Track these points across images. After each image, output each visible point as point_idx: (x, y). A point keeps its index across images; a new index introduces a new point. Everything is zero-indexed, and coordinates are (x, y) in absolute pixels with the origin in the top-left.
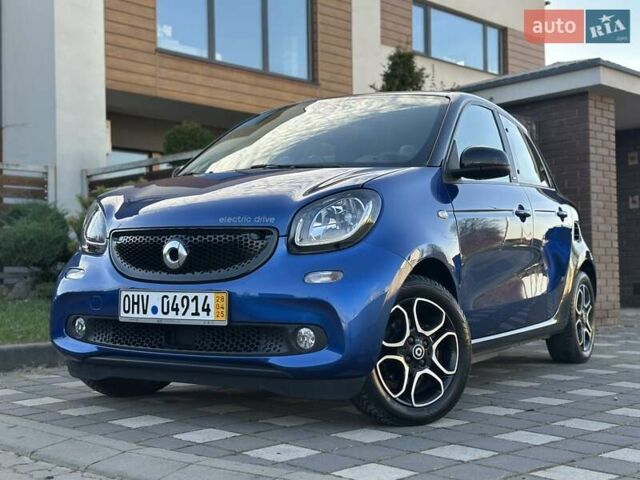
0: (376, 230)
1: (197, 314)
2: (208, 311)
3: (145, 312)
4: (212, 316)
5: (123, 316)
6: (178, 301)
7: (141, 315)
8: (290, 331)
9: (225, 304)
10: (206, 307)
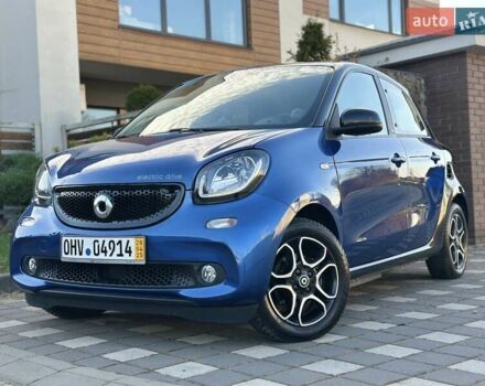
0: (266, 182)
1: (121, 255)
2: (130, 252)
3: (81, 254)
4: (133, 257)
5: (65, 257)
6: (106, 244)
7: (78, 256)
8: (196, 268)
9: (143, 247)
10: (128, 249)
